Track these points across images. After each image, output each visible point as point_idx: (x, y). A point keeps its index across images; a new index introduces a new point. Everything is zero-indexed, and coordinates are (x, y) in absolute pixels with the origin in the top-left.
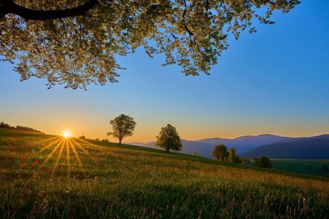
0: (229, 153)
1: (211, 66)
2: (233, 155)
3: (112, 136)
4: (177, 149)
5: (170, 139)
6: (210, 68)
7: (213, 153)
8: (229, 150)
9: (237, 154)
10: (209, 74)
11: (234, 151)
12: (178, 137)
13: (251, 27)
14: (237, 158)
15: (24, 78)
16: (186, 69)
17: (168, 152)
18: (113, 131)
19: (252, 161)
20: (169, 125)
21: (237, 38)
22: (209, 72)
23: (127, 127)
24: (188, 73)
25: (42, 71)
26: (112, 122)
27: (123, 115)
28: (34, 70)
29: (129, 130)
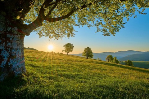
0: (113, 59)
1: (116, 32)
2: (115, 59)
3: (64, 51)
4: (91, 57)
5: (88, 53)
6: (115, 33)
7: (107, 58)
8: (114, 58)
9: (117, 59)
10: (114, 36)
11: (116, 58)
12: (91, 52)
13: (135, 15)
14: (117, 61)
15: (40, 37)
16: (105, 33)
17: (87, 58)
18: (65, 50)
19: (124, 62)
20: (88, 47)
21: (128, 20)
22: (115, 35)
23: (70, 48)
24: (105, 35)
25: (47, 34)
26: (64, 46)
27: (68, 43)
28: (44, 34)
29: (71, 49)
